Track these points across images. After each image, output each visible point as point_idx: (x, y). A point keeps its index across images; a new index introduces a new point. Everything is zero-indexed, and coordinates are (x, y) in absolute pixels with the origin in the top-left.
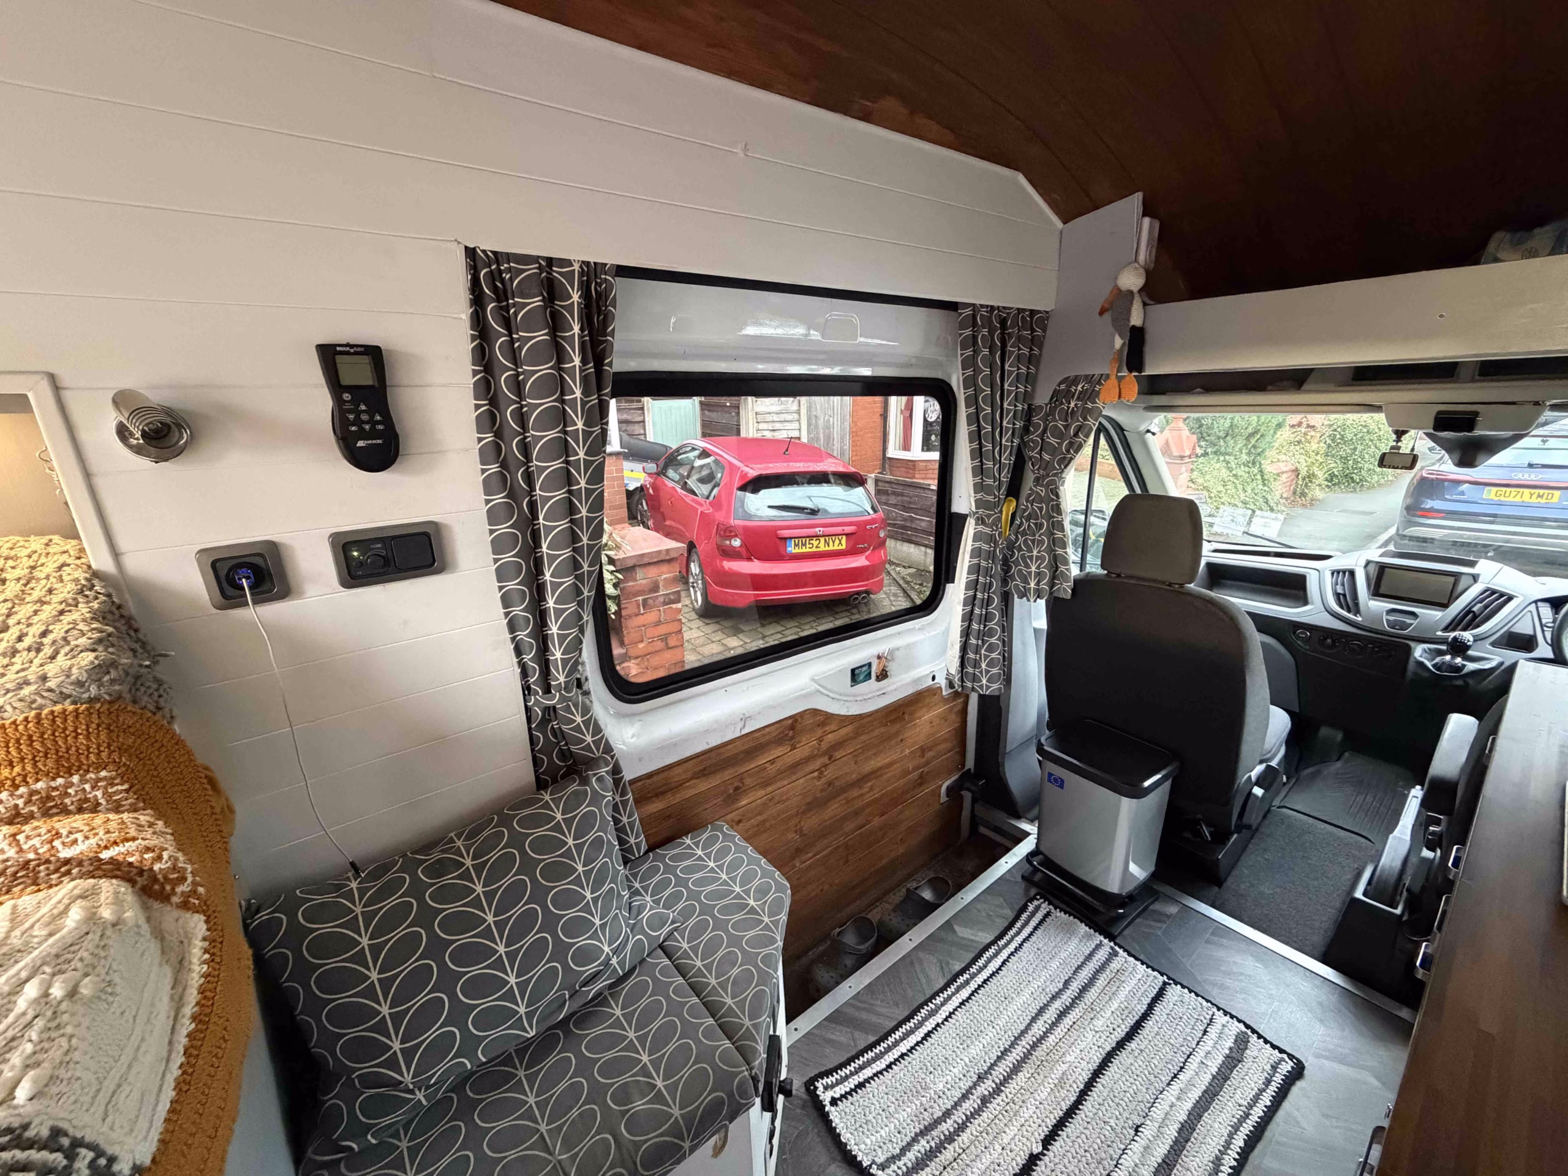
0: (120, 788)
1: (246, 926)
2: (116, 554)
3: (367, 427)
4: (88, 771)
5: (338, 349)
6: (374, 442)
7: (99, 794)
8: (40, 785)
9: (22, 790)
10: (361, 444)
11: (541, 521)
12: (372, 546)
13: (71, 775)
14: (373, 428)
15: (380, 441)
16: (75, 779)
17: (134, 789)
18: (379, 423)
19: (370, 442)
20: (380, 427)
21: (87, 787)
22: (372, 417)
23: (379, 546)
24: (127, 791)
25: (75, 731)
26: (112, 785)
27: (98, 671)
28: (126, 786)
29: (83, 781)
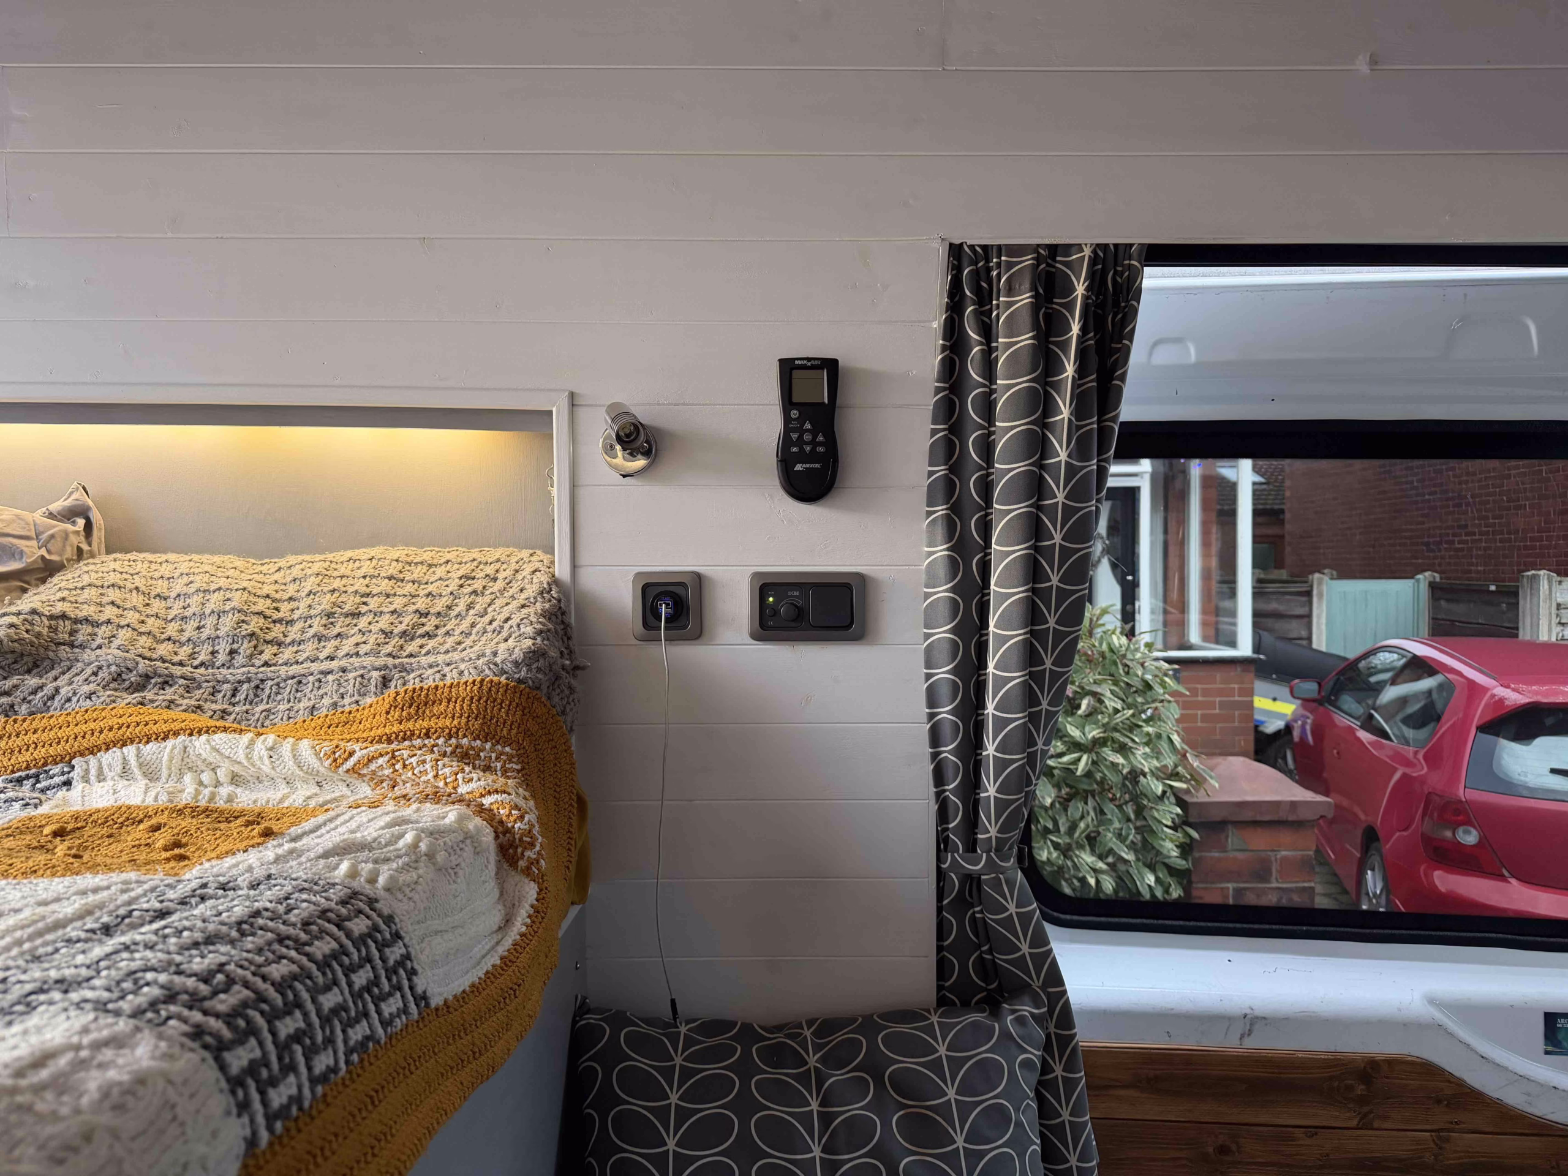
0: (515, 766)
1: (574, 1022)
2: (574, 567)
3: (808, 448)
4: (498, 742)
5: (797, 362)
6: (812, 466)
7: (499, 765)
8: (465, 741)
9: (453, 741)
10: (799, 467)
11: (992, 587)
12: (789, 593)
13: (487, 741)
14: (813, 450)
15: (817, 466)
16: (488, 746)
17: (524, 772)
18: (821, 444)
19: (808, 466)
20: (821, 449)
21: (494, 755)
22: (815, 437)
23: (796, 593)
24: (518, 771)
25: (501, 704)
26: (511, 762)
27: (533, 656)
28: (518, 767)
29: (492, 750)
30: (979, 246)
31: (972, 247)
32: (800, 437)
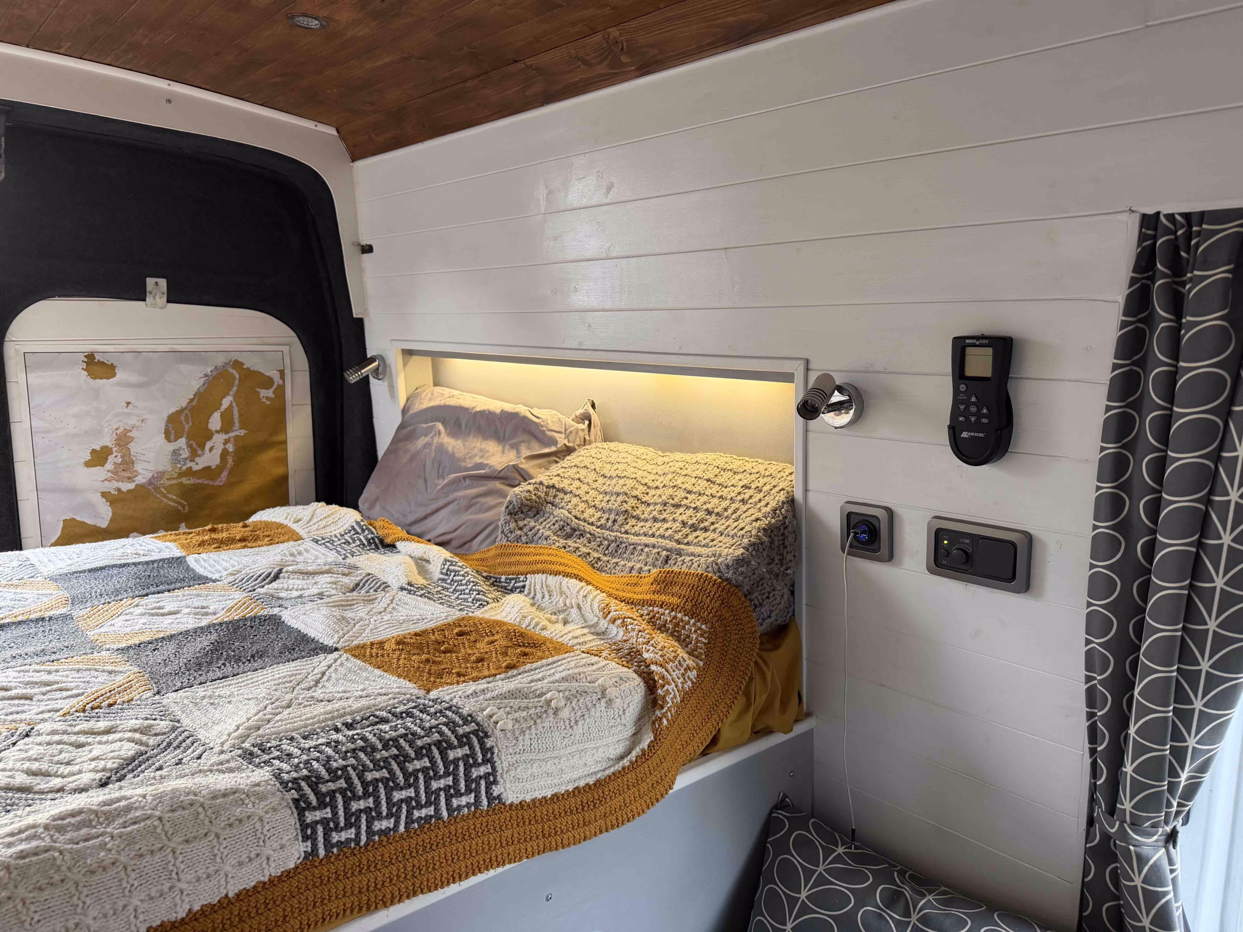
0: (704, 640)
1: (771, 812)
2: (806, 490)
3: (973, 419)
4: (699, 620)
5: (967, 341)
6: (976, 434)
7: (694, 636)
8: (679, 615)
9: (673, 613)
10: (965, 435)
12: (961, 540)
13: (692, 618)
14: (978, 420)
15: (981, 435)
16: (692, 621)
17: (709, 646)
18: (985, 416)
19: (973, 434)
20: (985, 421)
21: (693, 629)
22: (979, 409)
23: (968, 541)
24: (705, 644)
25: (709, 593)
26: (702, 635)
27: (740, 562)
28: (706, 641)
29: (694, 624)
30: (1181, 214)
31: (1171, 217)
32: (967, 408)
